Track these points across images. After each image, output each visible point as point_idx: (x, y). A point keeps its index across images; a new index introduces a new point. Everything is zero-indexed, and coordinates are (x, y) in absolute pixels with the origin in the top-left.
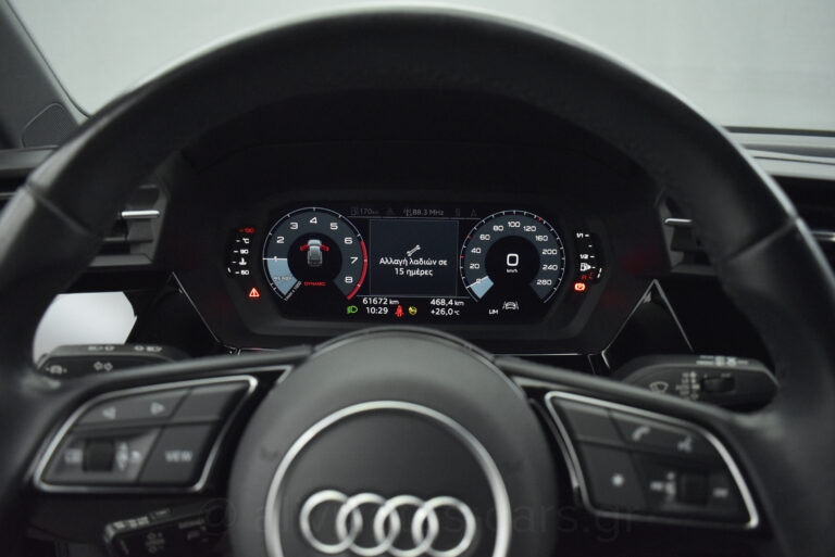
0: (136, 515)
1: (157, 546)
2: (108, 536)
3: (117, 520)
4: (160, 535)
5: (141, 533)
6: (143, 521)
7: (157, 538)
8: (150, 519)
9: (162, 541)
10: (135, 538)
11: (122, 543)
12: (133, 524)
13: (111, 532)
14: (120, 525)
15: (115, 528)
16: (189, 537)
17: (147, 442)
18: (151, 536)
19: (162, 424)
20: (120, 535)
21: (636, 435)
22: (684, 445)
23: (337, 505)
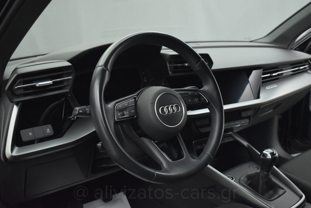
19: (128, 107)
21: (190, 94)
22: (196, 94)
23: (164, 108)
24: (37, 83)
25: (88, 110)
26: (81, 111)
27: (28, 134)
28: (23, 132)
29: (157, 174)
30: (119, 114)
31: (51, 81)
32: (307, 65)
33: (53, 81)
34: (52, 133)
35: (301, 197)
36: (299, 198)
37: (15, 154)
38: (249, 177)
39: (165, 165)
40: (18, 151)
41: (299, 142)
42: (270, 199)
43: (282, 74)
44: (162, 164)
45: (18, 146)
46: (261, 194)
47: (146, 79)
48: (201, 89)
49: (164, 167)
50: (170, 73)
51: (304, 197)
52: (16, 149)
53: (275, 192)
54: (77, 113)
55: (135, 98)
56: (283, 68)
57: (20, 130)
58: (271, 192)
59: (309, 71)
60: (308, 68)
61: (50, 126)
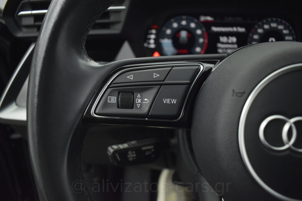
0: (122, 143)
1: (133, 157)
2: (110, 152)
3: (114, 144)
4: (134, 152)
5: (125, 151)
6: (126, 146)
7: (133, 154)
8: (128, 145)
9: (135, 155)
10: (123, 153)
11: (117, 155)
12: (121, 146)
13: (111, 150)
14: (115, 147)
15: (113, 148)
16: (147, 154)
17: (152, 92)
18: (130, 153)
19: (160, 84)
20: (116, 151)
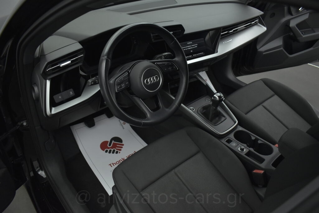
21: (166, 64)
22: (170, 64)
23: (148, 80)
24: (61, 64)
25: (97, 80)
26: (92, 83)
27: (58, 98)
28: (55, 97)
29: (143, 122)
30: (118, 87)
31: (70, 61)
32: (258, 19)
33: (71, 61)
34: (74, 94)
35: (235, 122)
36: (234, 123)
37: (53, 112)
38: (205, 108)
39: (148, 115)
40: (55, 110)
41: (246, 68)
42: (216, 124)
43: (237, 29)
44: (146, 114)
45: (54, 107)
46: (211, 121)
47: (135, 42)
48: (173, 59)
49: (147, 116)
50: (153, 40)
51: (237, 122)
52: (53, 109)
53: (220, 119)
54: (90, 84)
55: (128, 72)
56: (238, 26)
57: (53, 95)
58: (217, 119)
59: (258, 24)
60: (257, 22)
61: (72, 89)
